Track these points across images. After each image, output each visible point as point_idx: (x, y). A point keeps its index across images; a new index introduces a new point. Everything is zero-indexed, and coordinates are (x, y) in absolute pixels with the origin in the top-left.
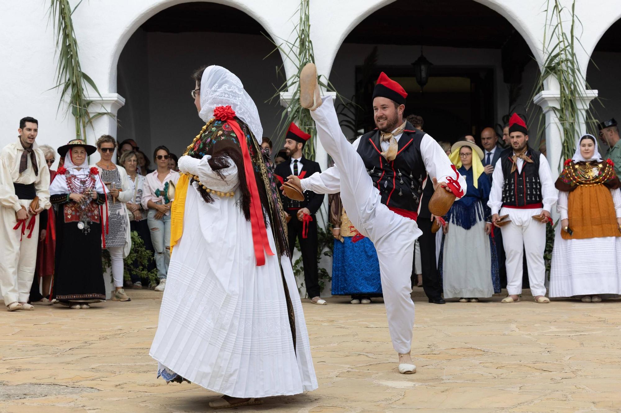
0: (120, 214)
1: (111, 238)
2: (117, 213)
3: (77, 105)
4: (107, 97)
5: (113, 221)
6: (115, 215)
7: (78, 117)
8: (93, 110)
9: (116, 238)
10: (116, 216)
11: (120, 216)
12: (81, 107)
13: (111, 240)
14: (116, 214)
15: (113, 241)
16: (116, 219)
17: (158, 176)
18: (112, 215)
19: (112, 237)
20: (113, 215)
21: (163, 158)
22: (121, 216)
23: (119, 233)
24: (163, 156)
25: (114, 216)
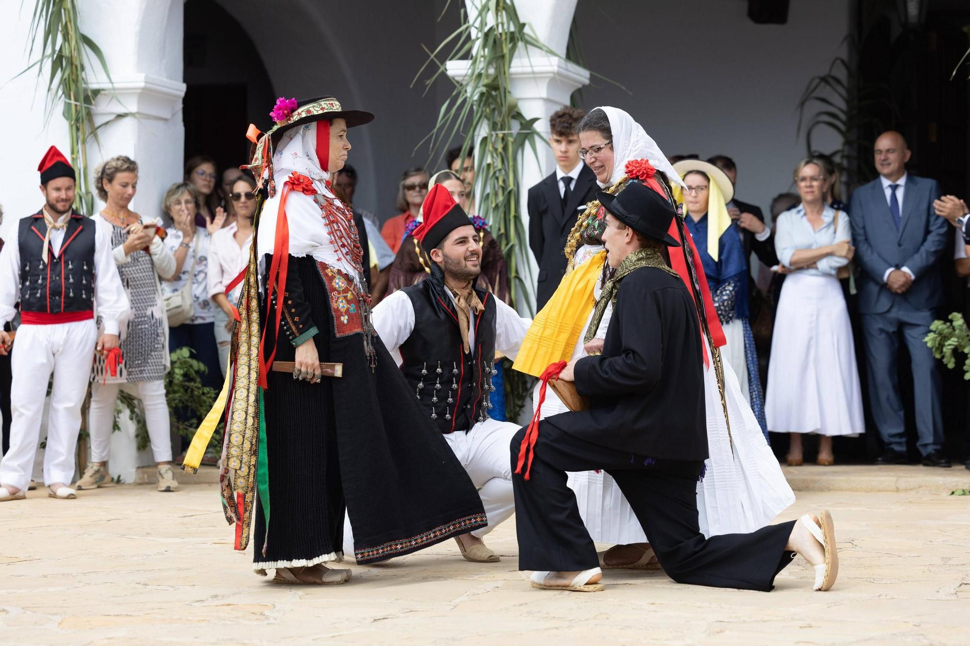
0: (155, 314)
1: (138, 364)
2: (149, 313)
3: (70, 99)
4: (126, 82)
5: (141, 329)
6: (144, 317)
7: (73, 123)
8: (104, 109)
9: (148, 363)
10: (146, 319)
11: (154, 320)
12: (78, 103)
13: (138, 367)
14: (147, 316)
15: (142, 368)
16: (146, 326)
17: (235, 235)
18: (138, 318)
19: (140, 362)
20: (141, 317)
21: (243, 199)
22: (156, 319)
23: (153, 353)
24: (243, 194)
25: (143, 319)
